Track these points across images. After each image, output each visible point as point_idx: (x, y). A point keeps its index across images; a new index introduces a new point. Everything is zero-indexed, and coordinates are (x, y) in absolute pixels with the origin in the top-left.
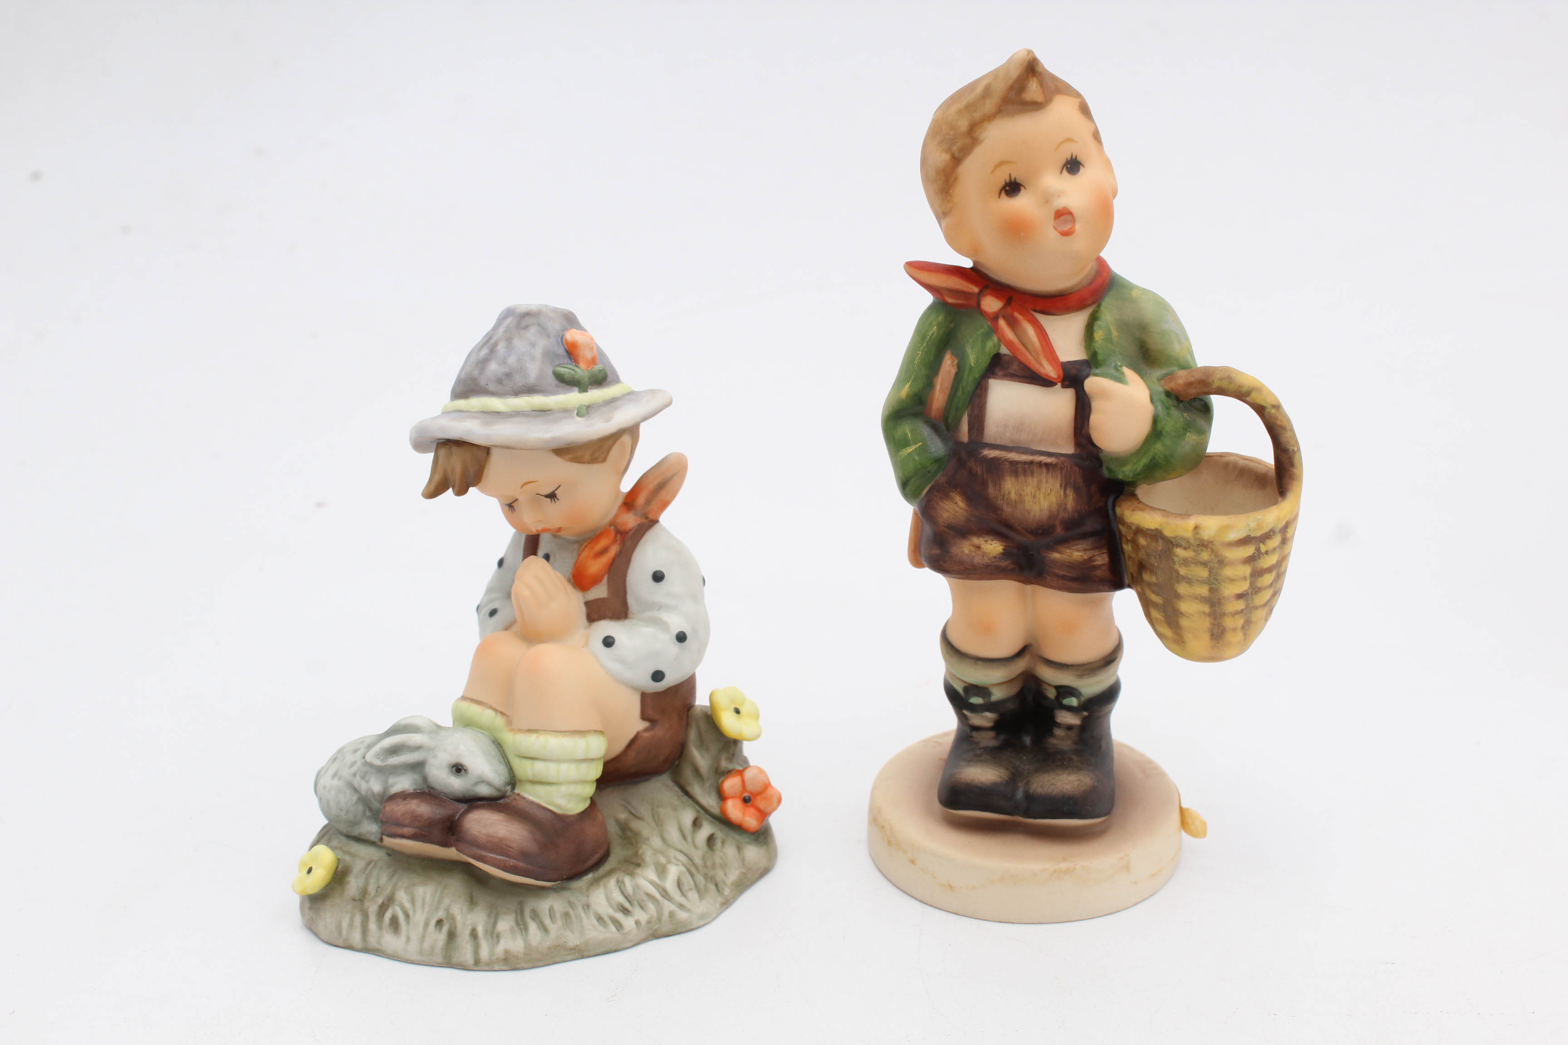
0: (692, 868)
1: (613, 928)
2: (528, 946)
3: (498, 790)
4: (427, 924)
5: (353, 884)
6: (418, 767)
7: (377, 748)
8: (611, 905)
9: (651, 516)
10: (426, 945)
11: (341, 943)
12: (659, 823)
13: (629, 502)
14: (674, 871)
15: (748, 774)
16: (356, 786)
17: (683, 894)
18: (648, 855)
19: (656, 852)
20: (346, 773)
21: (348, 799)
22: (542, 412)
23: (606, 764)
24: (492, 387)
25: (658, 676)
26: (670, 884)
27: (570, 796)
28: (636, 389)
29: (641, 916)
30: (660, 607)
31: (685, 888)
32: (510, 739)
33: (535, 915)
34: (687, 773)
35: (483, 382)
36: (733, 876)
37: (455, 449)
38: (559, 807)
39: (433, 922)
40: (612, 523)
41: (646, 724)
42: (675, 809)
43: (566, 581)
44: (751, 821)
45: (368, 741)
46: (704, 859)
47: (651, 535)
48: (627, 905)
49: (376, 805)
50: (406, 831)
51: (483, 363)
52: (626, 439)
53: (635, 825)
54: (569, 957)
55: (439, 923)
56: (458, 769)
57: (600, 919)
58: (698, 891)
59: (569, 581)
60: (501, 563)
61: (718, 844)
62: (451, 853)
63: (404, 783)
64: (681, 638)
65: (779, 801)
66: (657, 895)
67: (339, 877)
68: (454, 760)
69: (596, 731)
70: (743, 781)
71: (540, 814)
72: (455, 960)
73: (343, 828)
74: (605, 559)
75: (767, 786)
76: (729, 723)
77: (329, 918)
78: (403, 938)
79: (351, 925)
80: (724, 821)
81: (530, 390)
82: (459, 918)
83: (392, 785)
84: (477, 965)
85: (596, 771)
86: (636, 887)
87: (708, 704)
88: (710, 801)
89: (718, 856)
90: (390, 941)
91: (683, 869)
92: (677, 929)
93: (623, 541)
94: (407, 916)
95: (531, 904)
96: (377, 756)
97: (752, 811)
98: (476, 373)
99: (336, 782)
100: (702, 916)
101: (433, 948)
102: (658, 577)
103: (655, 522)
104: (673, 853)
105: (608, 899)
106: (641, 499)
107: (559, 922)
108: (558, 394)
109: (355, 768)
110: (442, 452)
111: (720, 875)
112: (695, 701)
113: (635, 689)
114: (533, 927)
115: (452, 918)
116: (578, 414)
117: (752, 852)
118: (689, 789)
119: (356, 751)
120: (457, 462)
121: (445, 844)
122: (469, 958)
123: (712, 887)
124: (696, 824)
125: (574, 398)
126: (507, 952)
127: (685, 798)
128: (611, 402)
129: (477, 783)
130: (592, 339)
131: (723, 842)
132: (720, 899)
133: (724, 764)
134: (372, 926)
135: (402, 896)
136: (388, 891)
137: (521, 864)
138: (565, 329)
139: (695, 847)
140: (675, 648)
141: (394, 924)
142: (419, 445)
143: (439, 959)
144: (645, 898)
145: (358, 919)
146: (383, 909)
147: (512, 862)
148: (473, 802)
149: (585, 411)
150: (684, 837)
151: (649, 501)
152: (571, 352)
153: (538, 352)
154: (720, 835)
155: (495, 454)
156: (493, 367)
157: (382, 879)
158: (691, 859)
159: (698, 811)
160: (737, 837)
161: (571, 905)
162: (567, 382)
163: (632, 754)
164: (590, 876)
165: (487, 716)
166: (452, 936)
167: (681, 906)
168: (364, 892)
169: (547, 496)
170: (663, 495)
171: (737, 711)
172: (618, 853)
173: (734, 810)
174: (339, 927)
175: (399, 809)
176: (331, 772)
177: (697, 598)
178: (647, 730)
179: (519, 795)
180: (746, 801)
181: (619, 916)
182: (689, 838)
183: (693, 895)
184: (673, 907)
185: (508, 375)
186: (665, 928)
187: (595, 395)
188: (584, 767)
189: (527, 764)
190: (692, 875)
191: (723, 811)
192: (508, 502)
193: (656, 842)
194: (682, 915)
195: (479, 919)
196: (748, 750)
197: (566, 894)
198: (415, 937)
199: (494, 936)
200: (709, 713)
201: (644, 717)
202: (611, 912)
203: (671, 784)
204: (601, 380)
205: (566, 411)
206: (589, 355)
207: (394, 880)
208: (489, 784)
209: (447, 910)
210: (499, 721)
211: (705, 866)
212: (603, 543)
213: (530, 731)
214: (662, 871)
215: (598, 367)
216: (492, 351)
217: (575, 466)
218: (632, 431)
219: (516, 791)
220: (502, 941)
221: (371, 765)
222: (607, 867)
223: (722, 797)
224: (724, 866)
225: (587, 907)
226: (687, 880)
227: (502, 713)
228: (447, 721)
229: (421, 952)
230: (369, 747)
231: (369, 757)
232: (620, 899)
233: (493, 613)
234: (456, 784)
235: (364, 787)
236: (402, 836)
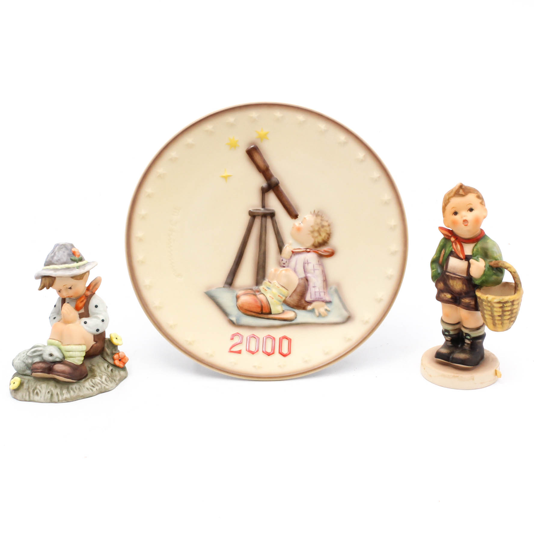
0: (108, 376)
1: (91, 391)
2: (71, 396)
3: (61, 359)
4: (45, 393)
5: (25, 386)
6: (40, 355)
7: (30, 352)
8: (90, 385)
9: (93, 292)
10: (46, 398)
11: (23, 400)
12: (99, 367)
13: (88, 289)
14: (104, 377)
15: (120, 354)
16: (25, 362)
17: (107, 382)
18: (97, 374)
19: (99, 373)
20: (22, 359)
21: (22, 365)
22: (68, 268)
23: (86, 353)
24: (55, 263)
25: (98, 330)
26: (103, 380)
27: (79, 360)
28: (89, 262)
29: (97, 388)
30: (97, 314)
31: (107, 381)
32: (62, 347)
33: (72, 389)
34: (105, 355)
35: (53, 262)
36: (118, 378)
37: (47, 278)
38: (76, 363)
39: (47, 392)
40: (84, 294)
41: (95, 343)
42: (103, 363)
43: (73, 309)
44: (121, 365)
45: (27, 350)
46: (111, 374)
47: (94, 296)
48: (94, 385)
49: (30, 366)
50: (39, 370)
51: (53, 257)
52: (87, 273)
53: (93, 367)
54: (81, 398)
55: (49, 392)
56: (51, 355)
57: (87, 389)
58: (110, 382)
59: (74, 309)
60: (55, 306)
61: (114, 371)
62: (50, 376)
63: (37, 360)
64: (103, 321)
65: (128, 360)
66: (101, 383)
67: (21, 384)
68: (50, 353)
69: (84, 344)
70: (119, 356)
71: (72, 365)
72: (53, 401)
73: (21, 373)
74: (83, 303)
75: (125, 356)
76: (115, 341)
77: (20, 394)
78: (39, 397)
79: (26, 395)
80: (115, 366)
81: (65, 263)
82: (53, 391)
83: (34, 361)
84: (59, 401)
85: (84, 354)
86: (95, 382)
87: (109, 337)
88: (111, 361)
89: (114, 374)
90: (36, 398)
91: (106, 377)
92: (106, 391)
93: (87, 298)
94: (40, 391)
95: (71, 386)
96: (30, 353)
97: (121, 362)
98: (51, 259)
99: (19, 361)
100: (112, 387)
101: (47, 398)
102: (96, 306)
103: (94, 293)
104: (103, 373)
105: (89, 384)
106: (91, 288)
107: (78, 390)
108: (72, 263)
109: (24, 357)
110: (44, 279)
111: (115, 378)
112: (105, 337)
113: (92, 334)
114: (72, 392)
115: (52, 391)
116: (77, 268)
117: (122, 373)
118: (105, 358)
119: (24, 353)
120: (47, 281)
121: (49, 373)
122: (56, 399)
123: (113, 381)
124: (108, 367)
125: (75, 264)
126: (66, 398)
127: (105, 361)
128: (84, 265)
129: (56, 358)
130: (78, 250)
131: (115, 371)
132: (116, 384)
133: (114, 352)
134: (31, 395)
135: (38, 387)
136: (35, 386)
137: (69, 376)
138: (72, 248)
139: (108, 372)
140: (101, 323)
141: (37, 393)
142: (37, 278)
143: (49, 401)
144: (98, 384)
145: (28, 393)
146: (34, 390)
147: (66, 375)
148: (55, 363)
149: (78, 267)
150: (106, 370)
151: (92, 289)
152: (74, 254)
153: (66, 254)
154: (114, 369)
155: (57, 279)
156: (55, 258)
157: (33, 384)
158: (108, 375)
159: (108, 364)
160: (118, 369)
161: (80, 386)
162: (74, 261)
163: (92, 350)
164: (84, 379)
165: (57, 342)
166: (52, 395)
167: (107, 385)
168: (29, 388)
169: (69, 288)
170: (96, 287)
171: (117, 338)
172: (90, 374)
173: (117, 363)
174: (23, 396)
175: (37, 366)
176: (18, 359)
177: (106, 311)
178: (95, 344)
179: (66, 361)
180: (120, 360)
181: (92, 388)
182: (107, 370)
183: (109, 382)
184: (105, 385)
185: (59, 260)
186: (103, 390)
187: (80, 263)
188: (82, 353)
189: (68, 353)
190: (109, 378)
191: (114, 363)
192: (59, 290)
193: (99, 371)
194: (107, 387)
195: (58, 391)
196: (119, 348)
197: (79, 383)
198: (43, 397)
199: (62, 394)
200: (110, 339)
201: (94, 341)
202: (90, 387)
203: (101, 358)
204: (81, 260)
205: (74, 268)
206: (78, 254)
207: (36, 384)
208: (59, 358)
209: (50, 389)
210: (60, 343)
211: (111, 376)
212: (82, 299)
213: (68, 345)
214: (101, 377)
215: (80, 257)
216: (55, 254)
217: (75, 280)
218: (88, 272)
219: (65, 360)
220: (65, 395)
221: (29, 356)
222: (88, 377)
223: (114, 360)
224: (116, 376)
225: (84, 386)
226: (107, 379)
227: (60, 341)
228: (46, 344)
229: (44, 400)
230: (28, 352)
231: (28, 354)
232: (92, 384)
233: (55, 318)
234: (51, 359)
235: (27, 361)
236: (38, 372)
